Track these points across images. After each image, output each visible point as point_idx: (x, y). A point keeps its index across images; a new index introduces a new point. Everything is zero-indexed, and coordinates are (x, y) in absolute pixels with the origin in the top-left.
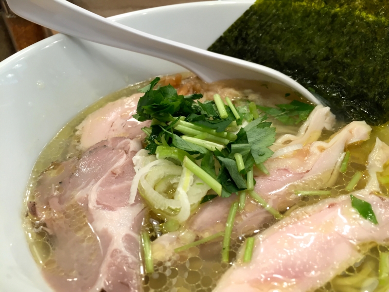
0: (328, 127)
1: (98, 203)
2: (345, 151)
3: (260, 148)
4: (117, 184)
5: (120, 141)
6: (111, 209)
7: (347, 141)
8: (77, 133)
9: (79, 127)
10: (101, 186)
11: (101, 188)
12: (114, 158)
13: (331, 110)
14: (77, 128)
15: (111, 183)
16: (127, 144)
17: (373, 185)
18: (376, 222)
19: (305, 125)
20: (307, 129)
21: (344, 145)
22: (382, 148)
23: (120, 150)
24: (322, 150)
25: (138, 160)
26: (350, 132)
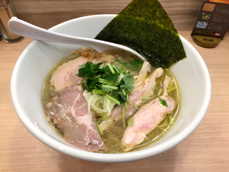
0: (149, 71)
1: (76, 114)
2: (156, 81)
3: (130, 86)
4: (81, 106)
5: (74, 87)
6: (82, 116)
7: (156, 77)
8: (52, 84)
9: (51, 81)
10: (74, 107)
11: (75, 108)
12: (75, 95)
13: (150, 63)
14: (50, 81)
15: (79, 106)
16: (77, 88)
17: (166, 93)
18: (167, 107)
19: (142, 70)
20: (142, 73)
21: (155, 79)
22: (168, 78)
23: (77, 92)
24: (149, 82)
25: (85, 95)
26: (157, 73)
